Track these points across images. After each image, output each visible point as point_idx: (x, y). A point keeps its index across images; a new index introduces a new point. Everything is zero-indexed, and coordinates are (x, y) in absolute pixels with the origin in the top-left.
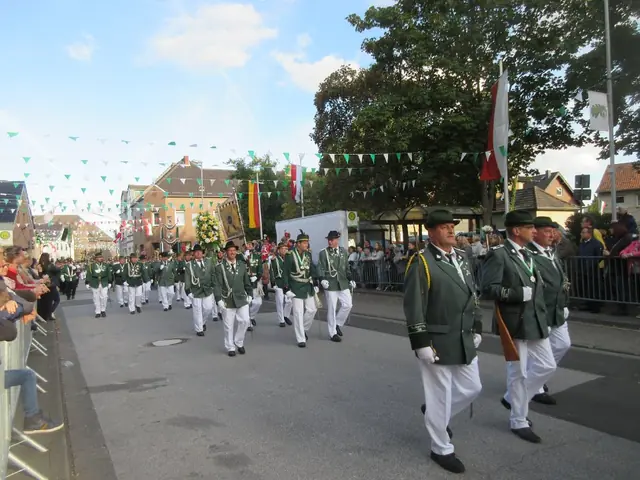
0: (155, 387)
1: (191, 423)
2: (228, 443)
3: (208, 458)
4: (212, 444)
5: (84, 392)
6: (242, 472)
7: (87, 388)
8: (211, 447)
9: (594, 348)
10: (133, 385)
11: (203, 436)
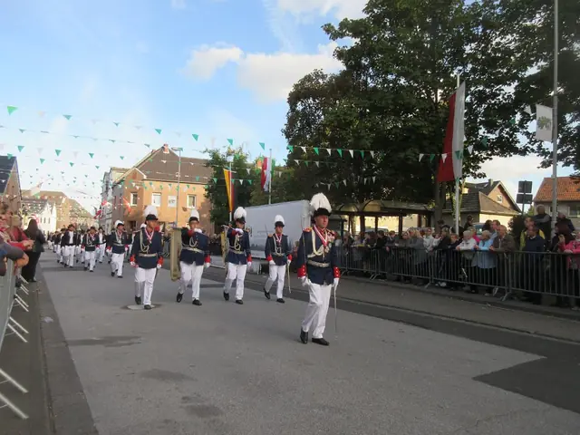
0: (130, 344)
1: (163, 376)
2: (199, 396)
3: (181, 407)
4: (184, 395)
5: (63, 344)
6: (214, 421)
7: (65, 342)
8: (184, 398)
9: (535, 333)
10: (108, 341)
11: (177, 388)
